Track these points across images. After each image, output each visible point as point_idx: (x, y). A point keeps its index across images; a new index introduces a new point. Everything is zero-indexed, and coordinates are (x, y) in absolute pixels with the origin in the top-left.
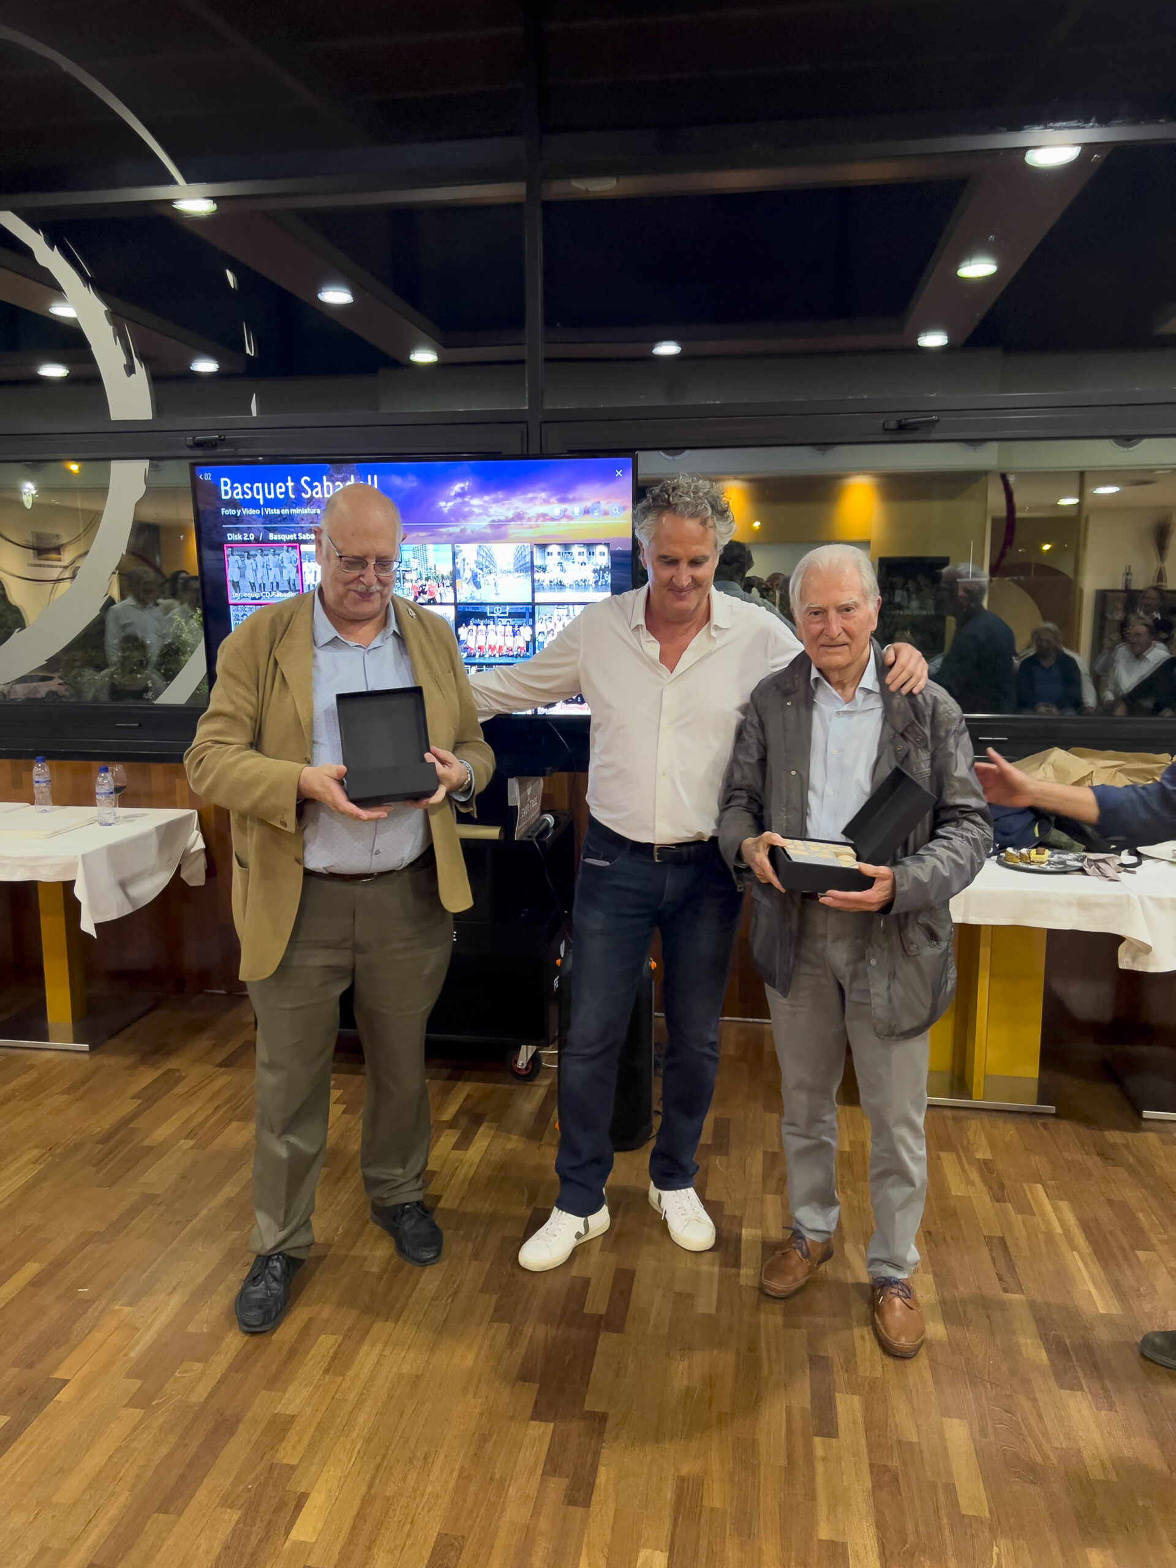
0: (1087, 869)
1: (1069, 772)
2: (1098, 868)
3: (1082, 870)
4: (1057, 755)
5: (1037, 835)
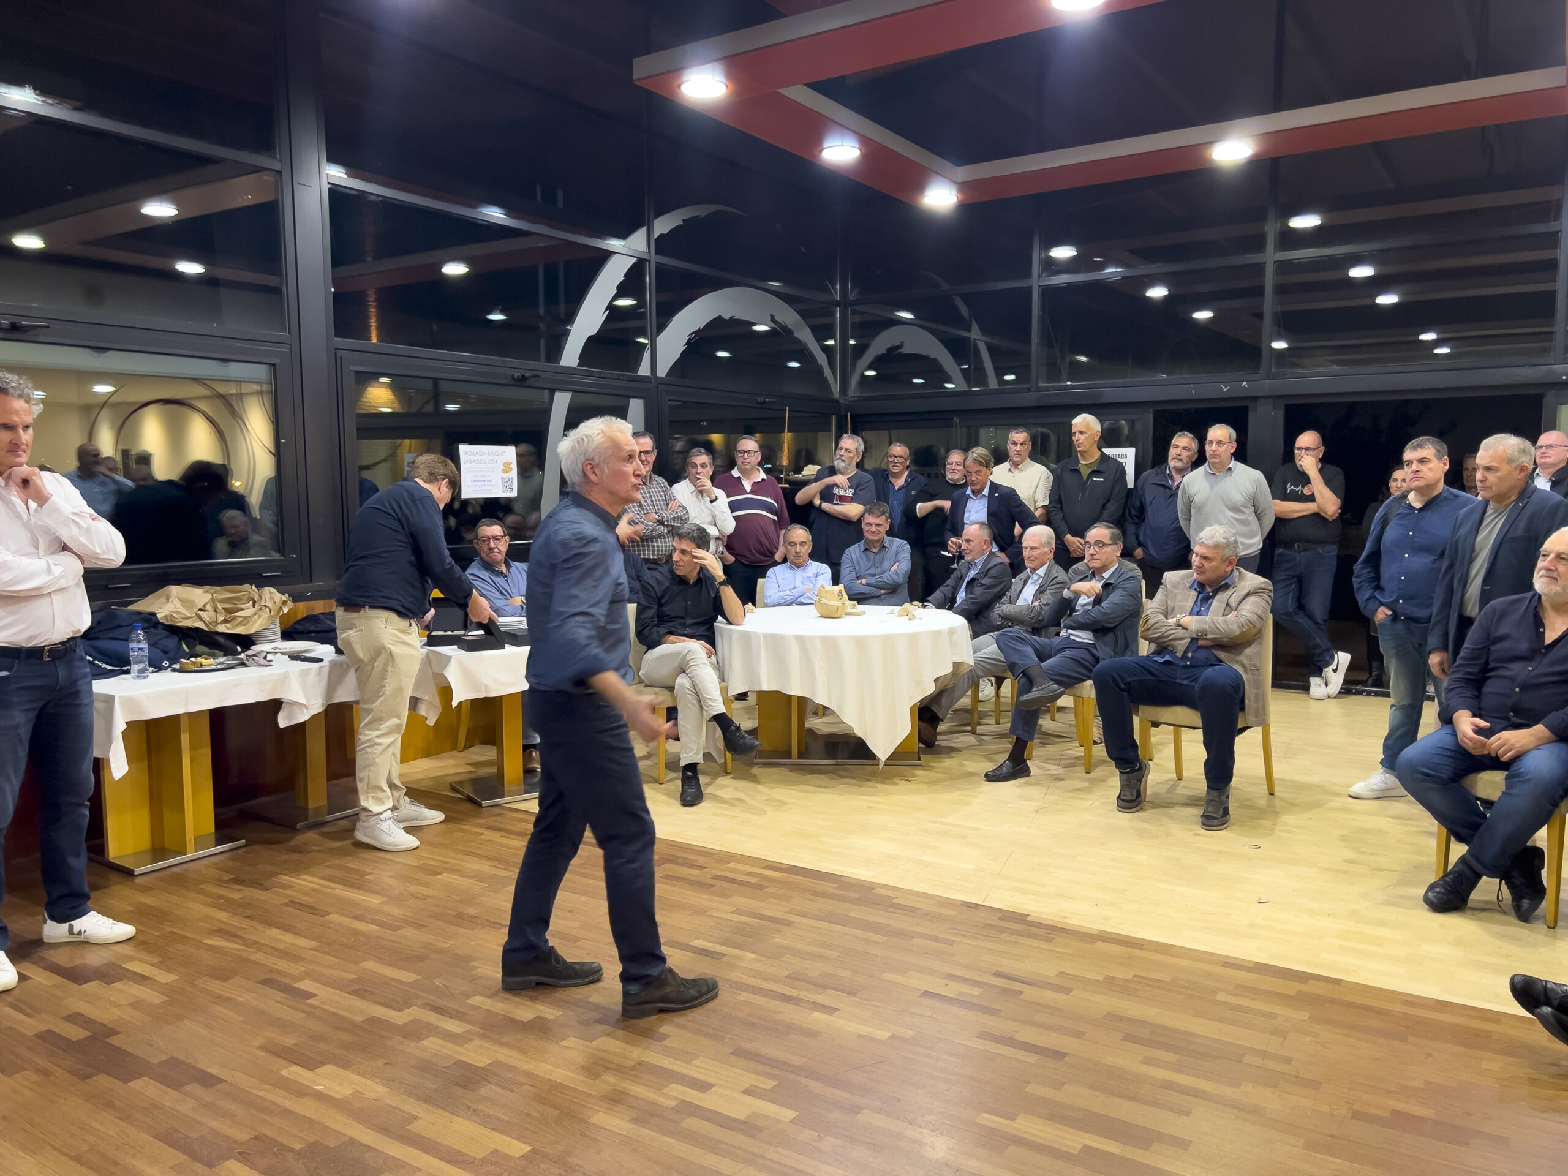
0: (247, 662)
1: (193, 601)
2: (253, 660)
3: (243, 664)
4: (174, 590)
5: (187, 650)
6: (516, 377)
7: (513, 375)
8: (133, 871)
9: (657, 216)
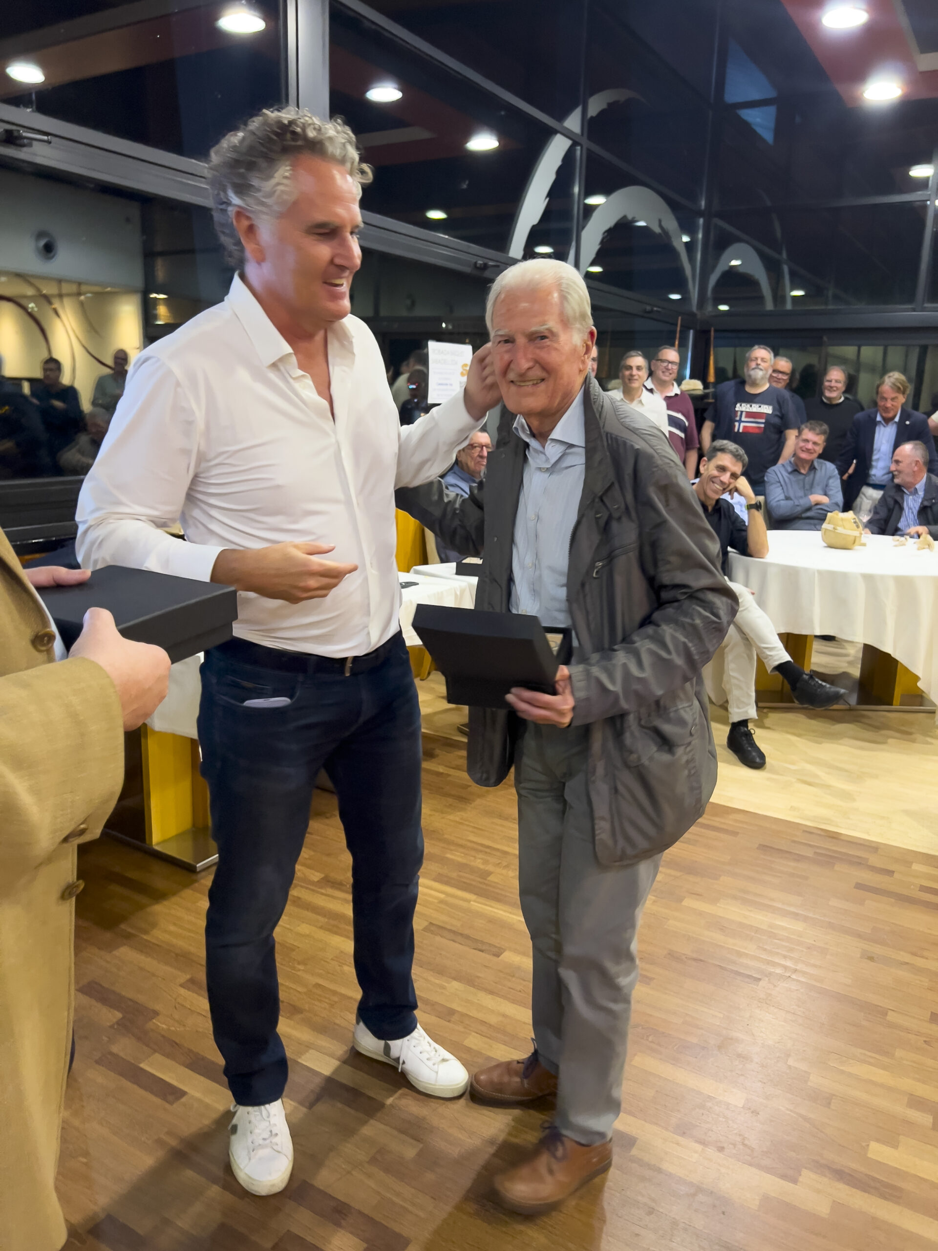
6: (478, 265)
7: (476, 263)
8: (195, 867)
9: (592, 95)
